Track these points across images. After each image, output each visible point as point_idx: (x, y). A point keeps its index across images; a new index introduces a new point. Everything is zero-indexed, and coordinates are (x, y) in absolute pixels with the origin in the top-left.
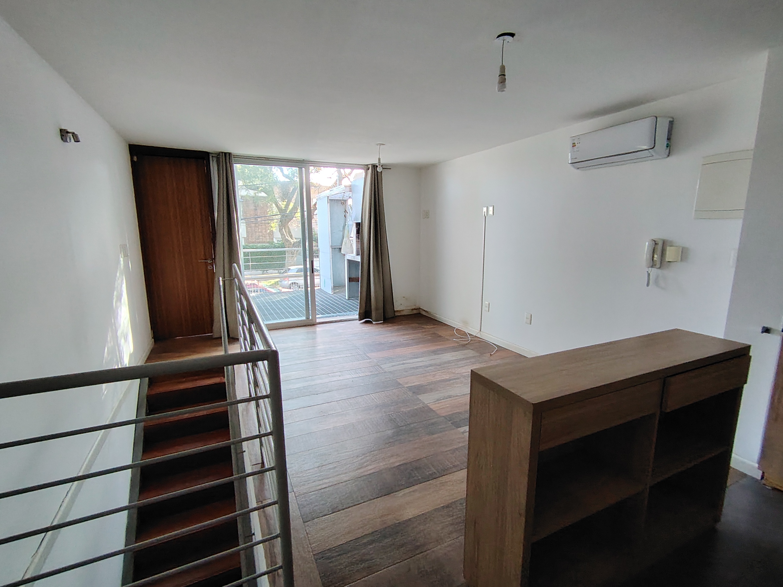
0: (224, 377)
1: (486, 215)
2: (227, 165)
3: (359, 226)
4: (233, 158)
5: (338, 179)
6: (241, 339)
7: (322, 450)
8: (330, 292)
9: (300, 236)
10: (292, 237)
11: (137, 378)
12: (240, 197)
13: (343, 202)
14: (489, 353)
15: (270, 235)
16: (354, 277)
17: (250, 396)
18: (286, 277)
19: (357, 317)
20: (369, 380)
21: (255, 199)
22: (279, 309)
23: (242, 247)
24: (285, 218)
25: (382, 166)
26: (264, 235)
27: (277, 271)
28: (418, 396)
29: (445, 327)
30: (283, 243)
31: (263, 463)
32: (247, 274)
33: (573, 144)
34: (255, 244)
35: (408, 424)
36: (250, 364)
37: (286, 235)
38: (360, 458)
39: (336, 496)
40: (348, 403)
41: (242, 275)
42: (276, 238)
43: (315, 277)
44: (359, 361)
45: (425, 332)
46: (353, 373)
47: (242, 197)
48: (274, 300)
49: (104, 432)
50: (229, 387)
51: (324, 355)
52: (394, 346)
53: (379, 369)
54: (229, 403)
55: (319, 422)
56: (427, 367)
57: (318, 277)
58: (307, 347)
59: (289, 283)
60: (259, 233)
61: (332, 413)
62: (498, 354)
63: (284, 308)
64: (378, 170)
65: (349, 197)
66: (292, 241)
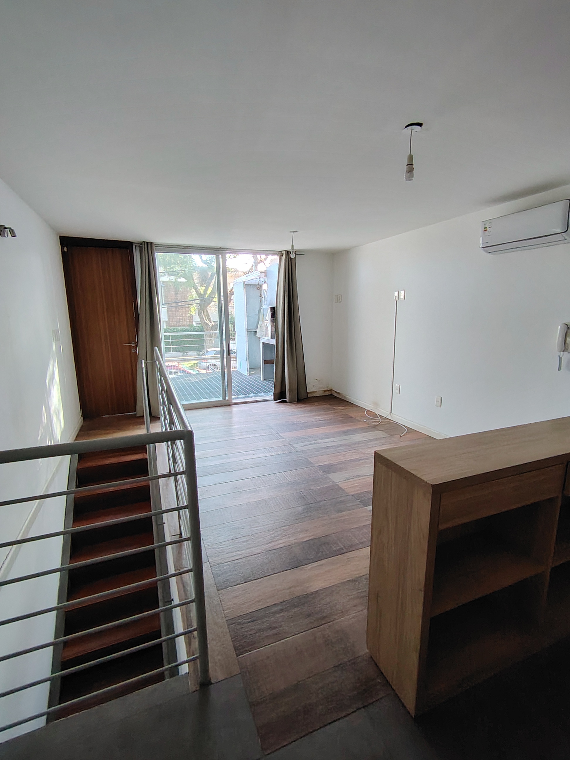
0: (146, 453)
1: (397, 300)
2: (149, 254)
3: (274, 310)
4: (154, 247)
5: (254, 264)
6: (162, 418)
7: (235, 524)
8: (246, 374)
9: (217, 319)
10: (211, 320)
11: (68, 454)
12: (162, 283)
13: (259, 287)
14: (399, 434)
15: (190, 319)
16: (269, 359)
17: (170, 472)
18: (205, 359)
19: (272, 398)
20: (281, 459)
21: (176, 284)
22: (197, 389)
23: (162, 331)
24: (204, 303)
25: (295, 252)
26: (184, 318)
27: (196, 353)
28: (328, 475)
29: (355, 408)
30: (202, 326)
31: (181, 534)
32: (168, 356)
33: (485, 228)
34: (176, 327)
35: (318, 502)
36: (169, 443)
37: (204, 318)
38: (271, 532)
39: (248, 567)
40: (261, 480)
41: (163, 357)
42: (195, 322)
43: (232, 359)
44: (272, 440)
45: (337, 412)
46: (266, 452)
47: (163, 282)
48: (193, 381)
49: (39, 503)
50: (150, 463)
51: (240, 434)
52: (306, 426)
53: (291, 448)
54: (150, 478)
55: (234, 498)
56: (338, 447)
57: (235, 359)
58: (223, 427)
59: (207, 365)
60: (179, 316)
61: (245, 489)
62: (407, 436)
63: (203, 389)
64: (291, 256)
65: (265, 282)
66: (210, 324)
